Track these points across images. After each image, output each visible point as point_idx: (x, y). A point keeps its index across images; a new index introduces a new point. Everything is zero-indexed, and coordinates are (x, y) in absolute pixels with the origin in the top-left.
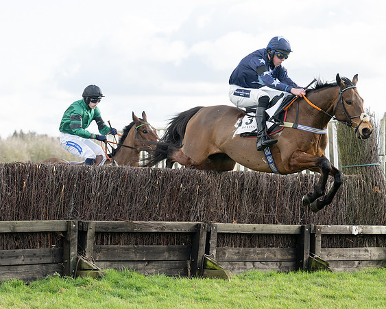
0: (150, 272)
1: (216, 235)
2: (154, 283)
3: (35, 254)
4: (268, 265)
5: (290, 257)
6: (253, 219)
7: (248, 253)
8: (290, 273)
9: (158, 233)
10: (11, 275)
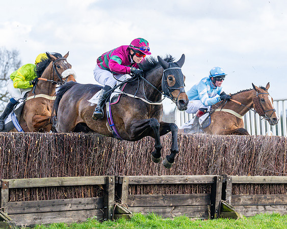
0: (177, 214)
1: (231, 185)
3: (80, 203)
4: (277, 208)
7: (260, 198)
10: (61, 219)
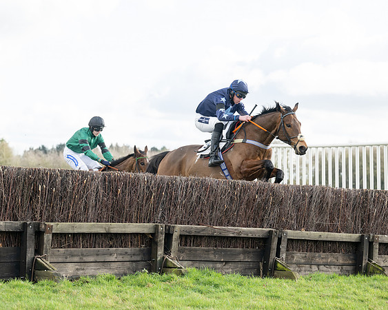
0: (227, 271)
1: (286, 240)
2: (230, 281)
3: (126, 253)
4: (331, 268)
5: (350, 262)
6: (319, 228)
7: (314, 257)
8: (351, 276)
9: (235, 237)
10: (105, 271)
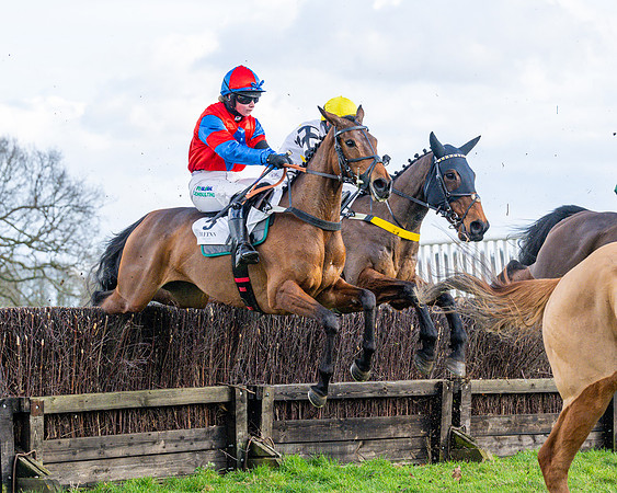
0: (367, 456)
1: (469, 397)
3: (182, 438)
7: (525, 421)
9: (375, 398)
10: (146, 470)
